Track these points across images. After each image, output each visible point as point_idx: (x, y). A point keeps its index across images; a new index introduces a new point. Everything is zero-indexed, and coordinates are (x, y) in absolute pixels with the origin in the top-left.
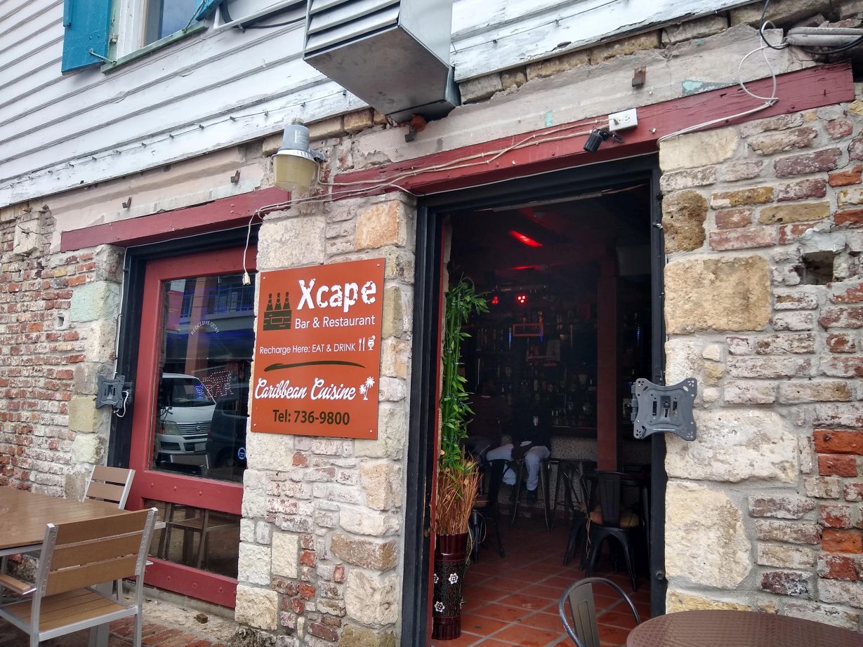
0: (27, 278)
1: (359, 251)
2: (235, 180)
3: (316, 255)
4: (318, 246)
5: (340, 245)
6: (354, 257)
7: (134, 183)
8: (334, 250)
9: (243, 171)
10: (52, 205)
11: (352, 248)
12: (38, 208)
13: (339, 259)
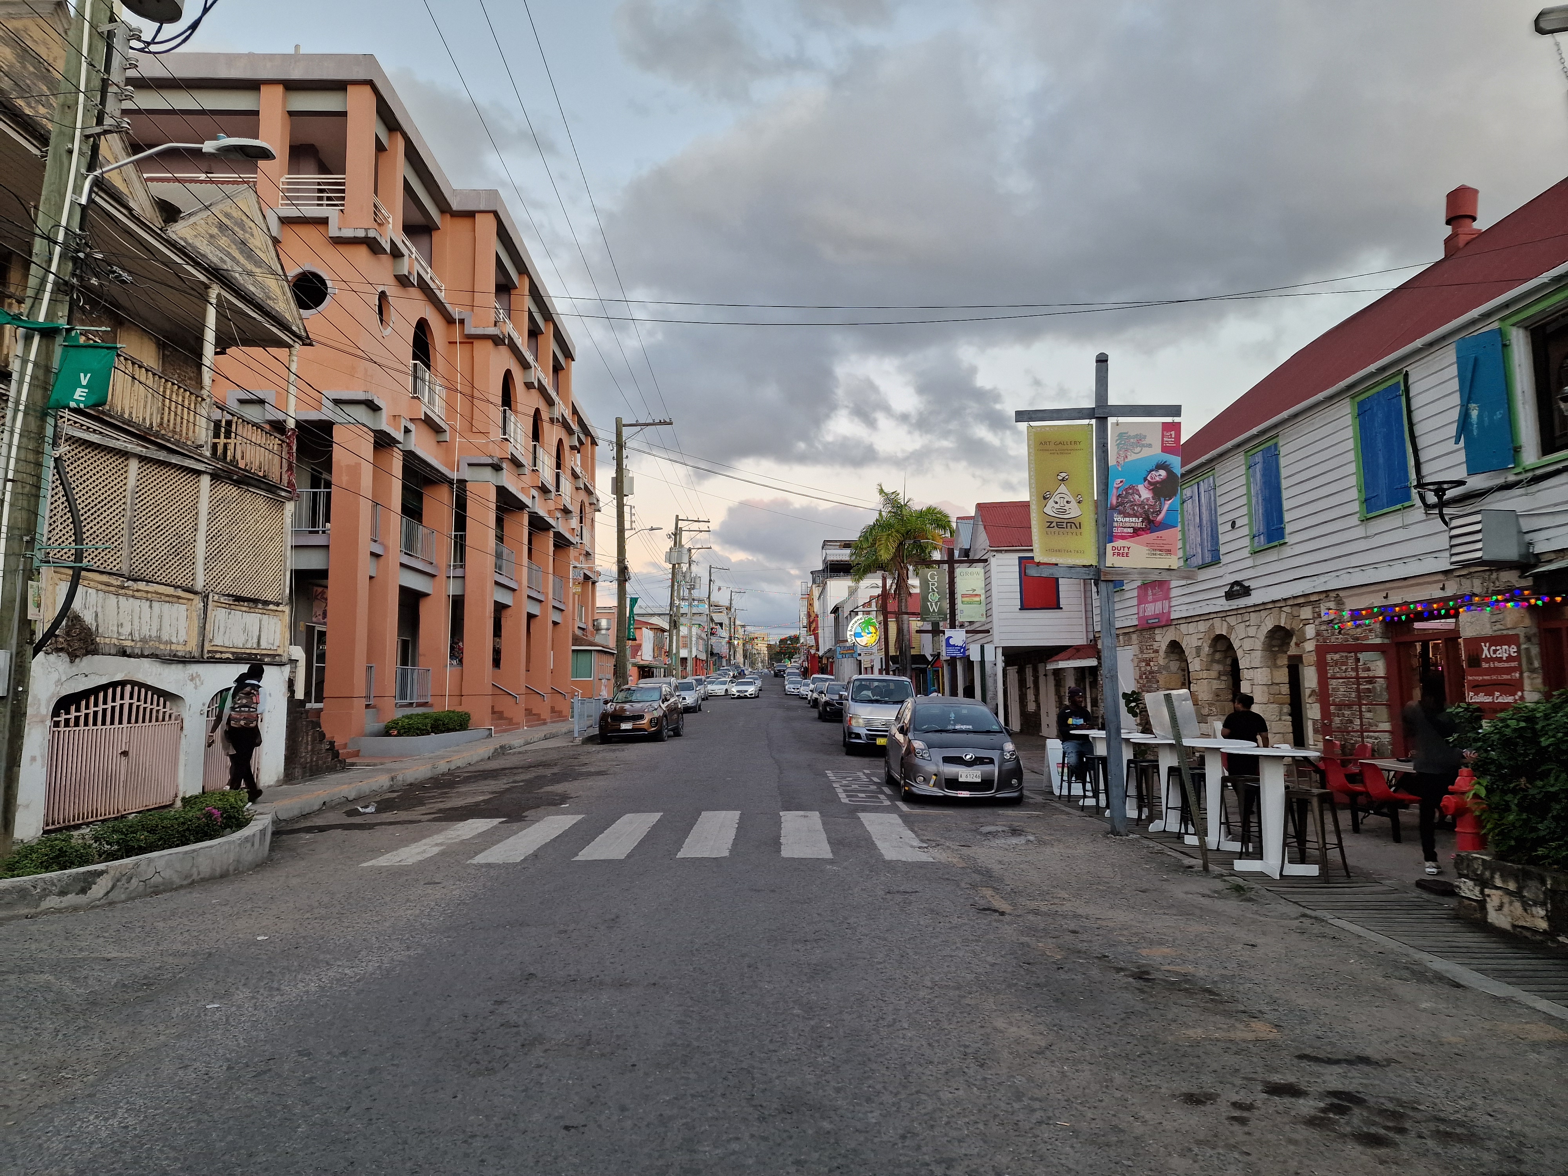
0: (1333, 634)
1: (1508, 629)
2: (1443, 589)
3: (1487, 631)
4: (1488, 626)
5: (1498, 626)
6: (1505, 632)
7: (1388, 585)
8: (1495, 628)
9: (1447, 584)
10: (1341, 594)
11: (1503, 627)
12: (1333, 594)
13: (1499, 633)
